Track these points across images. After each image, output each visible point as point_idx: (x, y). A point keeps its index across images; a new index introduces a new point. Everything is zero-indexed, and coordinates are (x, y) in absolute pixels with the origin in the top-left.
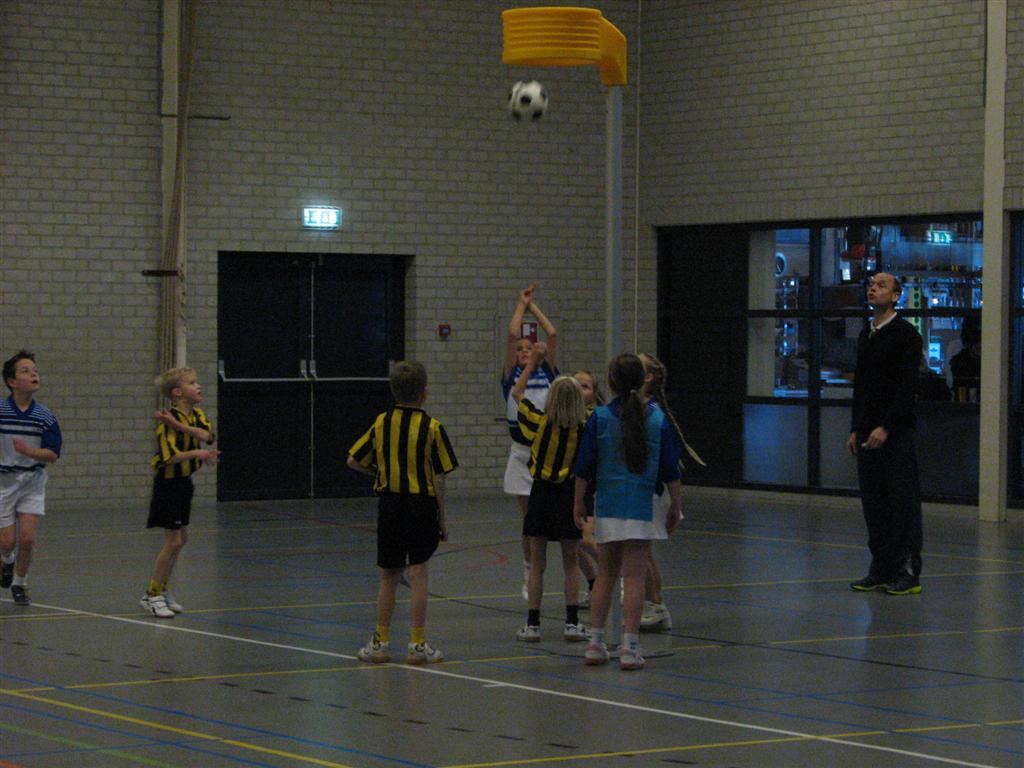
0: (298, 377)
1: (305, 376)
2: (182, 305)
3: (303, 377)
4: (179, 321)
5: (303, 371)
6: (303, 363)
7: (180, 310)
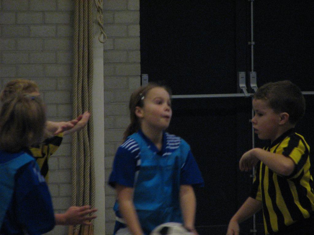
0: (235, 92)
1: (245, 90)
2: (99, 10)
3: (242, 92)
4: (95, 28)
5: (242, 85)
6: (242, 75)
7: (96, 16)
